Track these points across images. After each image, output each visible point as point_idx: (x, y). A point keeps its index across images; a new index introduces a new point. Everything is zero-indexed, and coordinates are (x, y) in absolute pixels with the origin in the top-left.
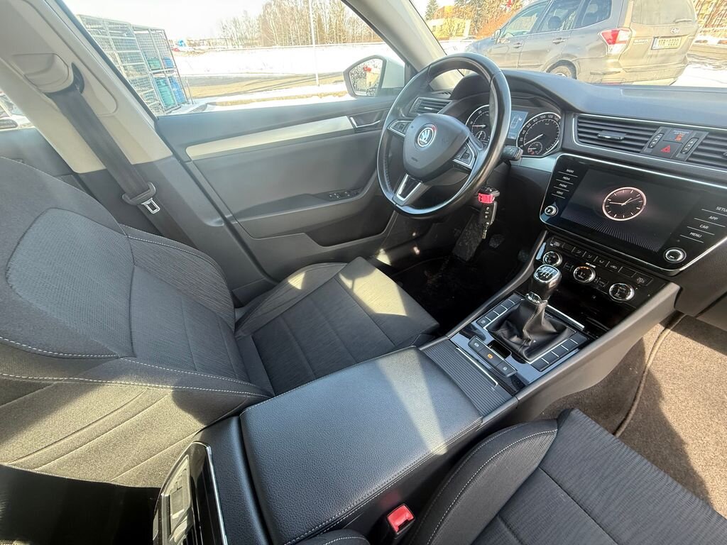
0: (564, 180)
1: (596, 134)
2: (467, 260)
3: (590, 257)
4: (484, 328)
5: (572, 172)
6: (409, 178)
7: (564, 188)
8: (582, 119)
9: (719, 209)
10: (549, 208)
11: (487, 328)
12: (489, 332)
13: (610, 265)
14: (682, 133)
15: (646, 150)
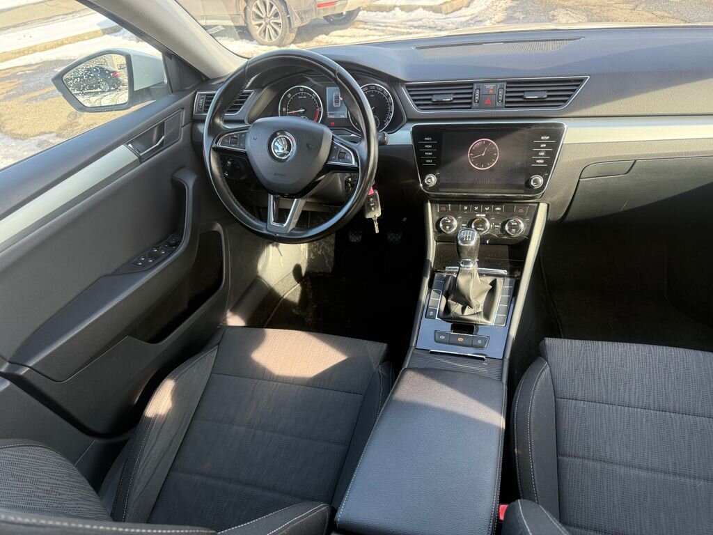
0: (426, 148)
1: (430, 100)
2: (330, 271)
3: (476, 208)
4: (437, 318)
5: (430, 139)
6: (275, 199)
7: (430, 156)
8: (410, 88)
9: (543, 138)
10: (429, 178)
11: (438, 317)
12: (442, 319)
13: (494, 209)
14: (491, 86)
15: (474, 105)
